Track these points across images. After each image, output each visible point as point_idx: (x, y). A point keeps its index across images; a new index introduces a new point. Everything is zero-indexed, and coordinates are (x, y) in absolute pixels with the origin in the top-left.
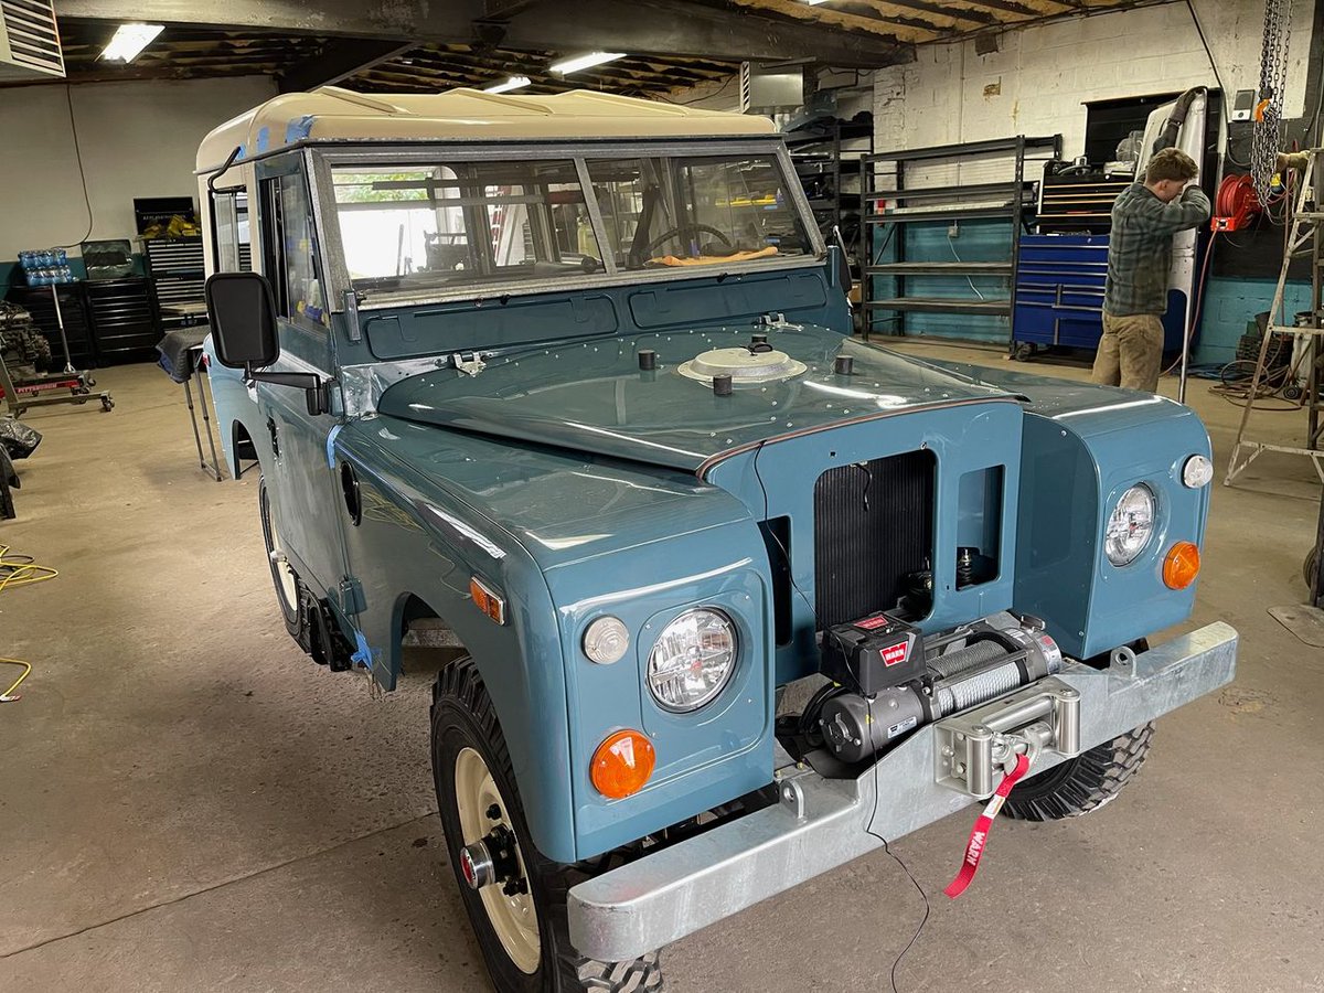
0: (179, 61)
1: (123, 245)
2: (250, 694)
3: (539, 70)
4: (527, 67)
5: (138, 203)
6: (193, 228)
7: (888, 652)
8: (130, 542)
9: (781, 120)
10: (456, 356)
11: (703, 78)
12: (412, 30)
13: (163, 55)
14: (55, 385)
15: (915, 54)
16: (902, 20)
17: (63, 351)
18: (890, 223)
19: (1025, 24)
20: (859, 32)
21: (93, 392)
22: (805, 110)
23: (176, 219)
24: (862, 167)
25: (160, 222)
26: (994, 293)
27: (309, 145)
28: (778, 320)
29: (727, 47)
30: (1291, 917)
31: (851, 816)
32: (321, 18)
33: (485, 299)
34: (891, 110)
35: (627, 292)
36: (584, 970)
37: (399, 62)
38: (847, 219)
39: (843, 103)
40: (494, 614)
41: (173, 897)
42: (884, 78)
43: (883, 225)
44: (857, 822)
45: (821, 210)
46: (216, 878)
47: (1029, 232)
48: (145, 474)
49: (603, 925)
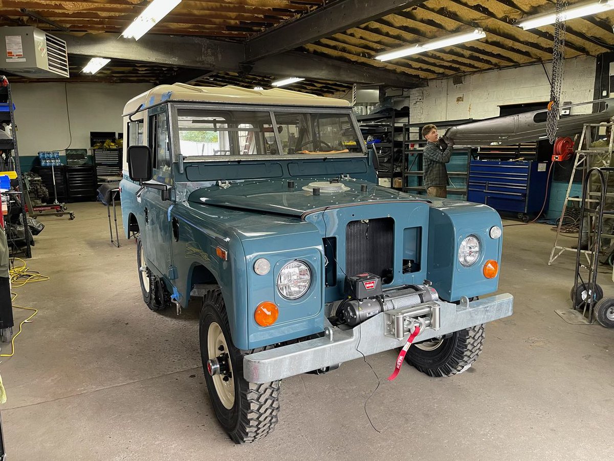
0: (114, 75)
1: (83, 151)
2: (127, 324)
3: (267, 84)
4: (262, 83)
5: (92, 134)
6: (115, 145)
7: (367, 284)
8: (80, 268)
9: (370, 109)
10: (219, 181)
11: (338, 90)
12: (214, 66)
13: (108, 72)
14: (50, 208)
15: (428, 84)
16: (422, 69)
17: (54, 195)
18: (416, 153)
19: (474, 73)
20: (404, 73)
21: (66, 211)
22: (380, 105)
23: (108, 141)
24: (404, 130)
25: (101, 142)
26: (461, 185)
27: (169, 102)
28: (347, 176)
29: (346, 77)
30: (538, 414)
31: (351, 343)
32: (176, 60)
33: (232, 161)
34: (417, 106)
35: (288, 162)
36: (249, 396)
37: (208, 79)
38: (397, 151)
39: (396, 103)
40: (224, 257)
41: (93, 390)
42: (415, 93)
43: (413, 155)
44: (353, 345)
45: (386, 147)
46: (110, 385)
47: (475, 159)
48: (88, 244)
49: (256, 368)
